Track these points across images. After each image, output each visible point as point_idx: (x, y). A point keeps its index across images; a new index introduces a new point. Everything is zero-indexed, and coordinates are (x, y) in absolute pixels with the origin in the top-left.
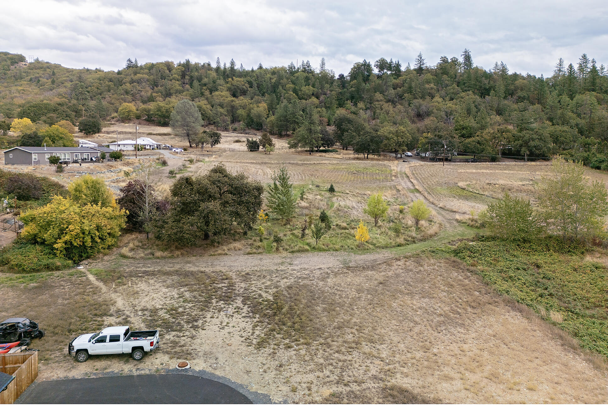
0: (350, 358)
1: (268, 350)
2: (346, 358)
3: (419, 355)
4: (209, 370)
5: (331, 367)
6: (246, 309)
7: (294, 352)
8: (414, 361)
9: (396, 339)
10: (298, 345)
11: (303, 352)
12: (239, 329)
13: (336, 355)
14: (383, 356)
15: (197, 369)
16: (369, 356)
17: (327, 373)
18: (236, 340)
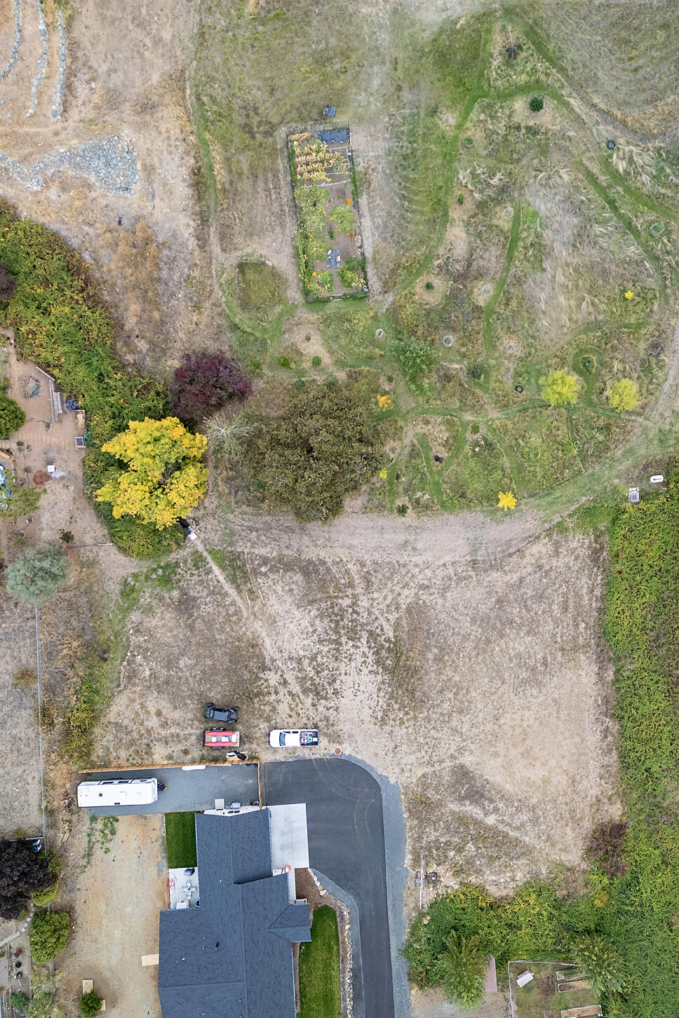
0: (439, 735)
1: (388, 729)
2: (438, 735)
3: (489, 727)
4: (354, 754)
5: (426, 747)
6: (371, 658)
7: (405, 730)
8: (482, 736)
9: (480, 706)
10: (408, 720)
11: (411, 730)
12: (367, 695)
13: (432, 732)
14: (464, 731)
15: (347, 753)
16: (455, 731)
17: (423, 753)
18: (366, 713)
